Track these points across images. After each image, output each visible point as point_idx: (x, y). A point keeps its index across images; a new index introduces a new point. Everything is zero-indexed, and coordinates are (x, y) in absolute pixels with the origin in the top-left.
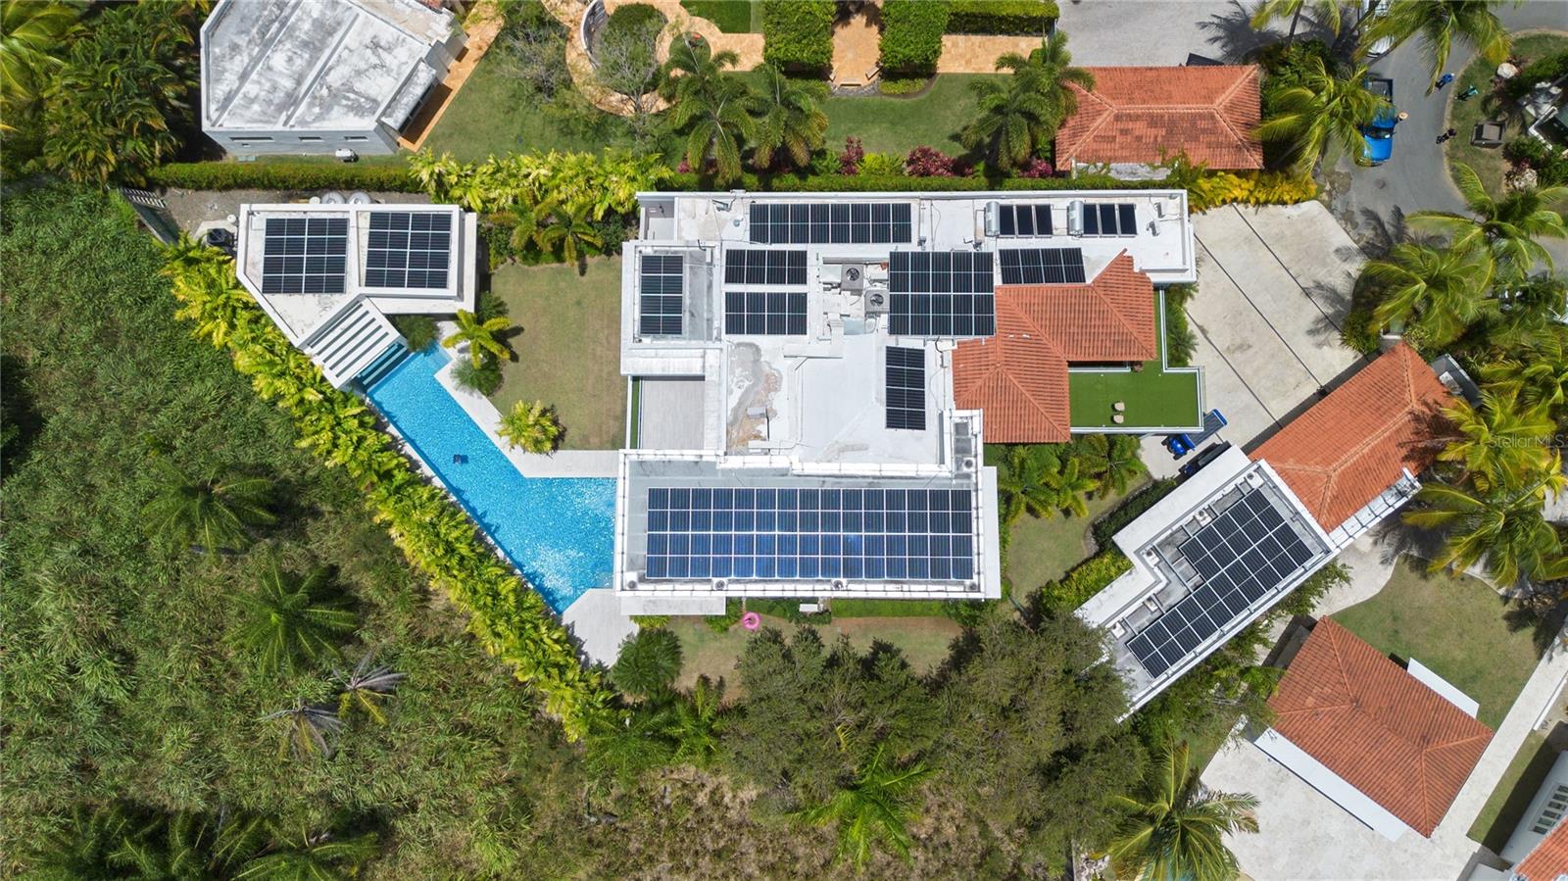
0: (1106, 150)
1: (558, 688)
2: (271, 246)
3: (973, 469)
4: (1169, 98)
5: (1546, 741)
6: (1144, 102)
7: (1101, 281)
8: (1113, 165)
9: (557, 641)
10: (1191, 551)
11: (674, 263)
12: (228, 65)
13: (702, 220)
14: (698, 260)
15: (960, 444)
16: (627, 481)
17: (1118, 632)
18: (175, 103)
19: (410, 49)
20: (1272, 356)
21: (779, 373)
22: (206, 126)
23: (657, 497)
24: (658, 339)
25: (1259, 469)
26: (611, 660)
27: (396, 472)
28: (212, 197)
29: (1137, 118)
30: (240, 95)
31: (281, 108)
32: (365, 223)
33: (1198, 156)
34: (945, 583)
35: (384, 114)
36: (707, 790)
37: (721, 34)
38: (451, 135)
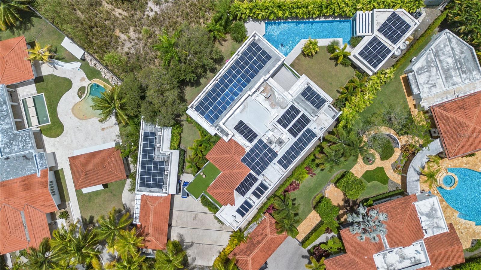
0: (262, 227)
1: (248, 6)
2: (404, 22)
3: (216, 129)
4: (261, 250)
5: (65, 202)
6: (265, 244)
7: (232, 194)
8: (257, 225)
9: (259, 14)
10: (162, 163)
11: (318, 107)
12: (459, 48)
13: (323, 122)
14: (315, 113)
15: (224, 131)
16: (278, 54)
17: (159, 133)
18: (459, 28)
19: (425, 93)
20: (187, 223)
21: (274, 109)
22: (447, 30)
23: (269, 57)
24: (304, 89)
25: (166, 193)
26: (246, 25)
27: (326, 10)
28: (431, 22)
29: (262, 239)
30: (449, 45)
31: (437, 52)
32: (390, 48)
33: (242, 245)
34: (198, 102)
35: (414, 74)
36: (202, 23)
37: (367, 170)
38: (397, 88)
